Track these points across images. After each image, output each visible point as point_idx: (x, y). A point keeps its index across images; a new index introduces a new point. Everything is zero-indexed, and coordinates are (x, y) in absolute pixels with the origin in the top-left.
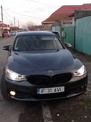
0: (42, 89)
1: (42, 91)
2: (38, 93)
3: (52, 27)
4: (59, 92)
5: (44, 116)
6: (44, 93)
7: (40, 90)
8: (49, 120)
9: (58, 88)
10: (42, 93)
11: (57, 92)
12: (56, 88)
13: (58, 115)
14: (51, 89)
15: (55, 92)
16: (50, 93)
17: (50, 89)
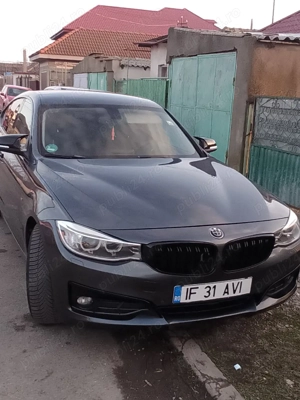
0: (189, 287)
1: (190, 293)
2: (176, 299)
3: (72, 73)
4: (237, 294)
5: (198, 374)
6: (194, 299)
7: (184, 289)
8: (221, 383)
9: (236, 282)
10: (188, 301)
11: (231, 294)
12: (230, 283)
13: (237, 367)
14: (215, 287)
15: (226, 296)
16: (211, 298)
17: (212, 285)
